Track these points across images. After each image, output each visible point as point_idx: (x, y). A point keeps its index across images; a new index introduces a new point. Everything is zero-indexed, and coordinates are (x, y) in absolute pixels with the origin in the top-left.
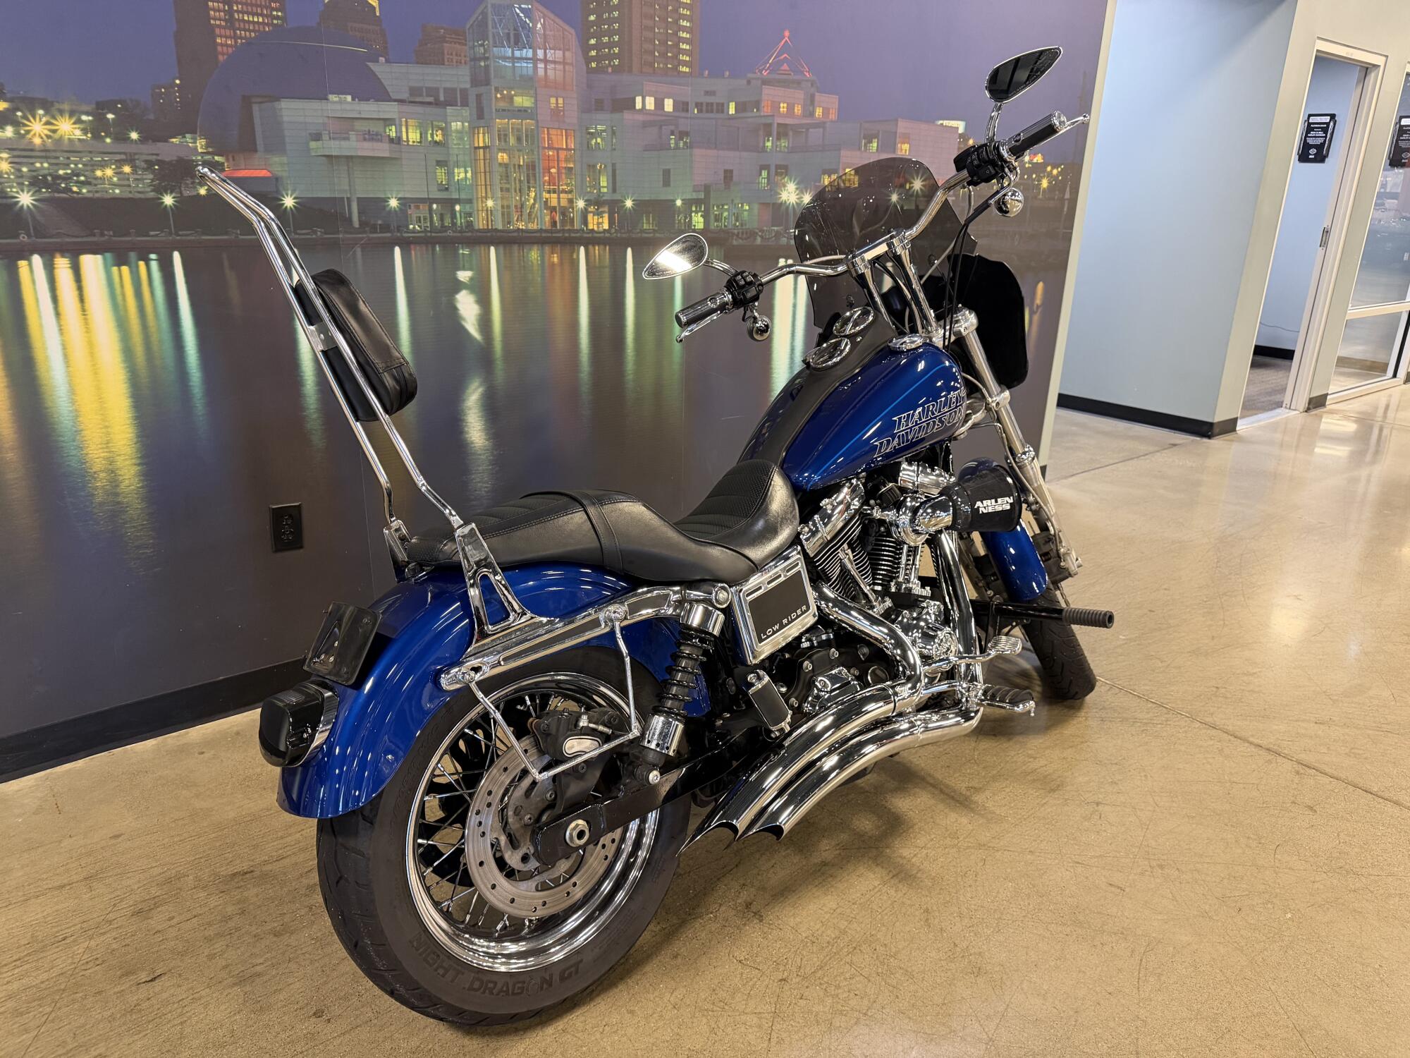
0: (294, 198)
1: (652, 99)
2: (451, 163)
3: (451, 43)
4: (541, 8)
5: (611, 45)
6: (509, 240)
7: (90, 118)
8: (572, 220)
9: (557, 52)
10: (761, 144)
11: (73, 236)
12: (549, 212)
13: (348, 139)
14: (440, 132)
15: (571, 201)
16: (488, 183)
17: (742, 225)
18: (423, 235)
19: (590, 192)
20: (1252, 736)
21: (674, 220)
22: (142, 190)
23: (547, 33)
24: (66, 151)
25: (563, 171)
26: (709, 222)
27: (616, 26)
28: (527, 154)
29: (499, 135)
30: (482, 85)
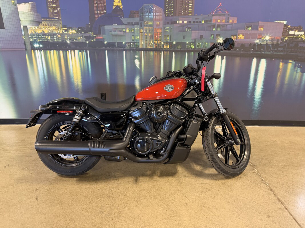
0: (107, 42)
1: (181, 21)
2: (135, 36)
3: (136, 13)
4: (155, 5)
5: (171, 11)
6: (146, 50)
7: (77, 30)
8: (160, 46)
9: (158, 13)
10: (212, 29)
11: (74, 47)
12: (155, 45)
13: (116, 32)
14: (133, 30)
16: (142, 39)
17: (205, 47)
18: (129, 49)
19: (165, 41)
21: (186, 46)
22: (84, 41)
23: (156, 10)
24: (74, 35)
25: (159, 37)
26: (195, 47)
27: (173, 7)
28: (151, 33)
29: (145, 30)
30: (142, 21)
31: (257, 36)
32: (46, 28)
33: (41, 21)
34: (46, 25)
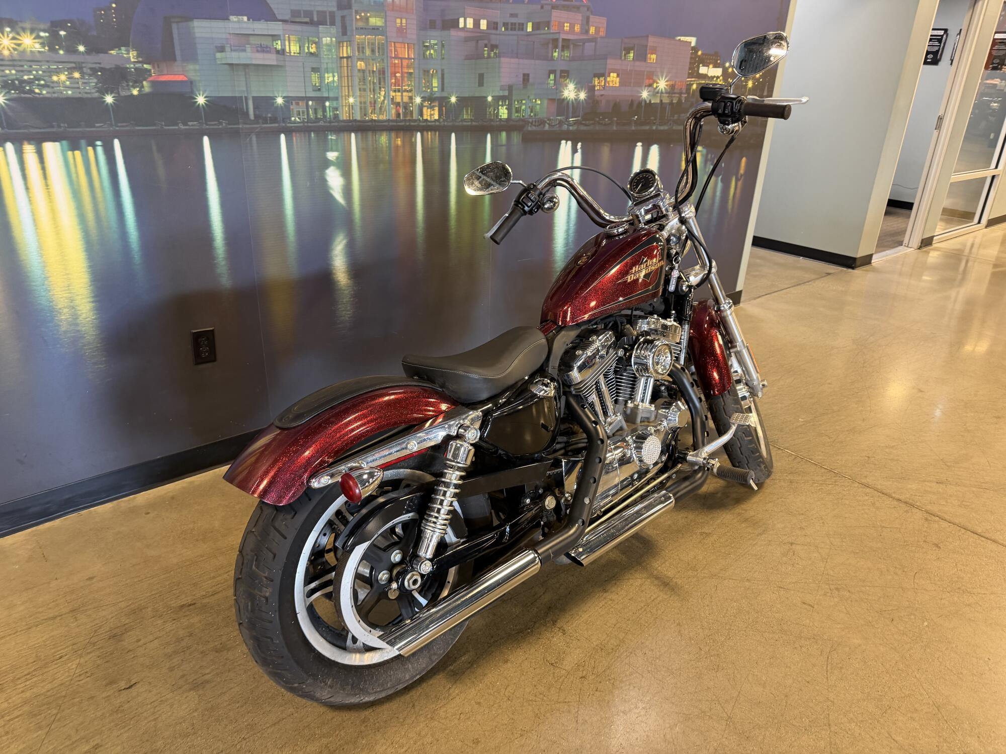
0: (205, 97)
1: (472, 20)
2: (323, 69)
6: (363, 128)
7: (47, 34)
8: (412, 112)
10: (550, 55)
11: (37, 128)
12: (395, 106)
13: (244, 51)
15: (411, 98)
16: (350, 85)
17: (535, 115)
18: (302, 125)
19: (425, 91)
20: (894, 493)
21: (486, 112)
22: (89, 91)
24: (29, 61)
25: (406, 75)
26: (511, 113)
28: (379, 62)
29: (358, 48)
30: (346, 9)
31: (645, 77)
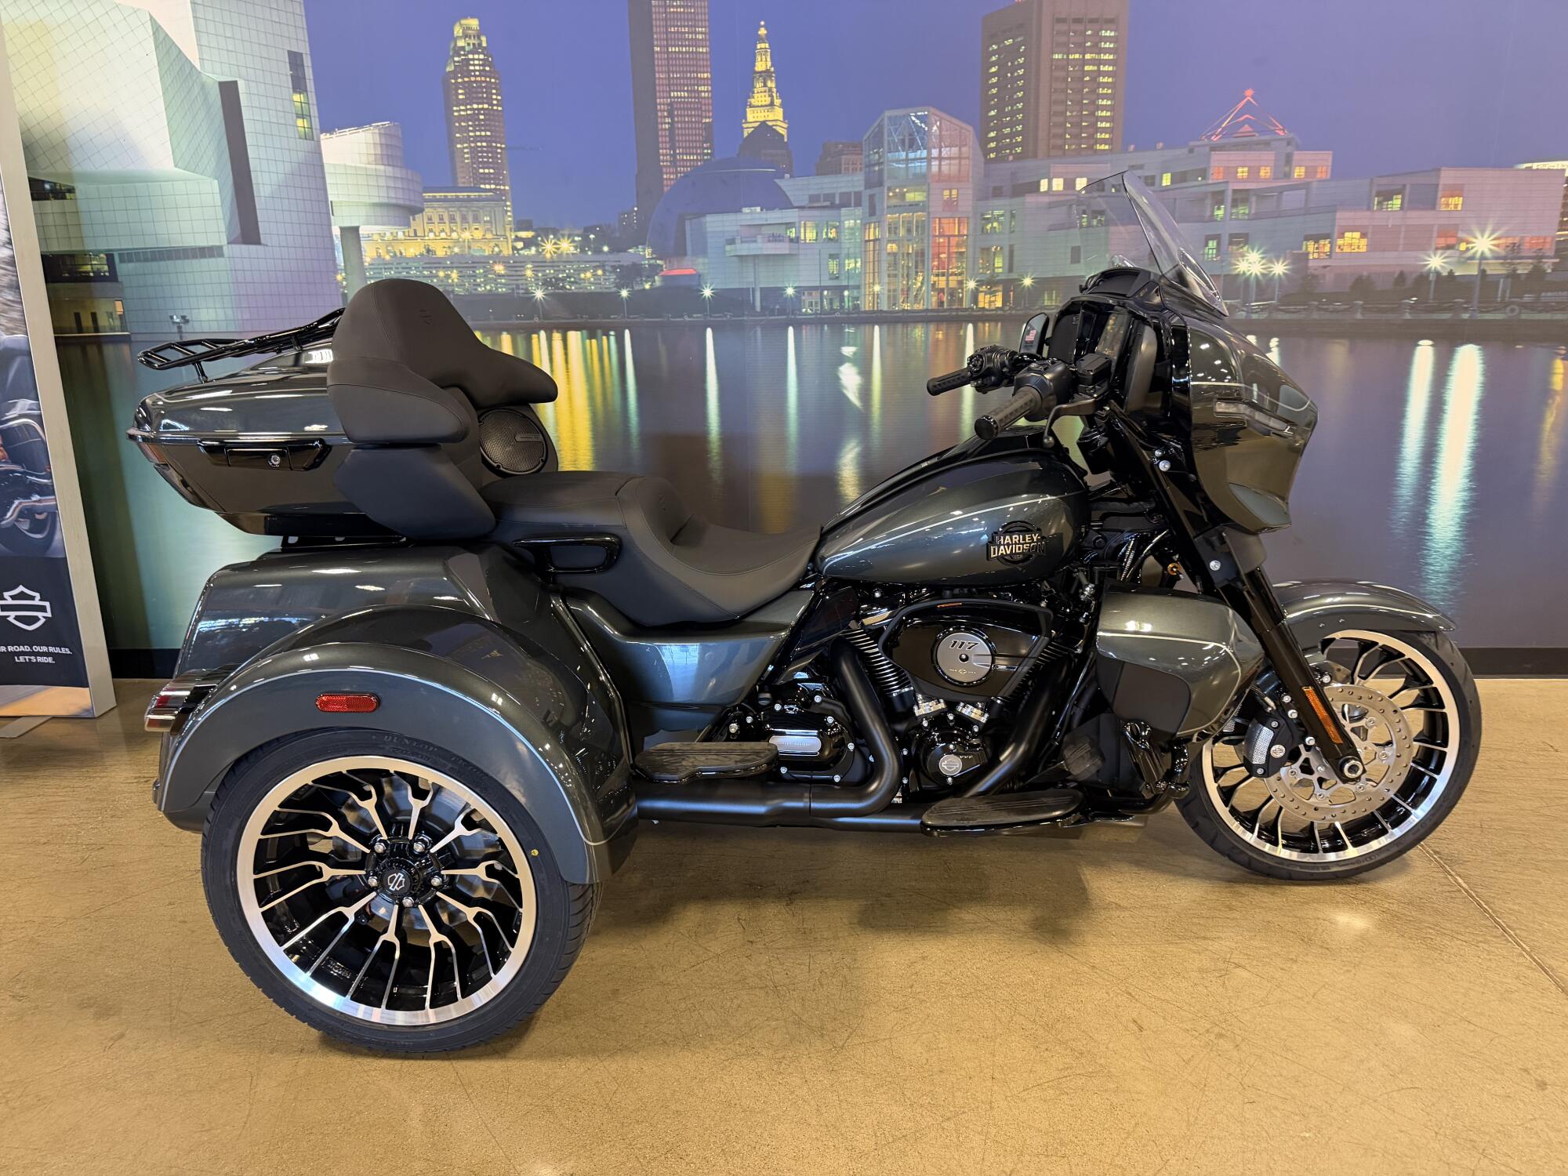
0: (712, 290)
1: (1061, 181)
2: (843, 255)
3: (847, 154)
4: (938, 113)
5: (1012, 135)
7: (580, 238)
8: (961, 300)
9: (953, 149)
10: (1209, 214)
11: (564, 318)
12: (936, 293)
13: (755, 241)
14: (834, 230)
15: (960, 283)
16: (876, 271)
18: (813, 317)
19: (982, 273)
22: (609, 286)
23: (943, 133)
24: (564, 262)
25: (954, 255)
27: (1020, 117)
28: (917, 243)
29: (890, 229)
30: (875, 187)
31: (1436, 235)
32: (443, 235)
33: (419, 205)
34: (441, 219)
